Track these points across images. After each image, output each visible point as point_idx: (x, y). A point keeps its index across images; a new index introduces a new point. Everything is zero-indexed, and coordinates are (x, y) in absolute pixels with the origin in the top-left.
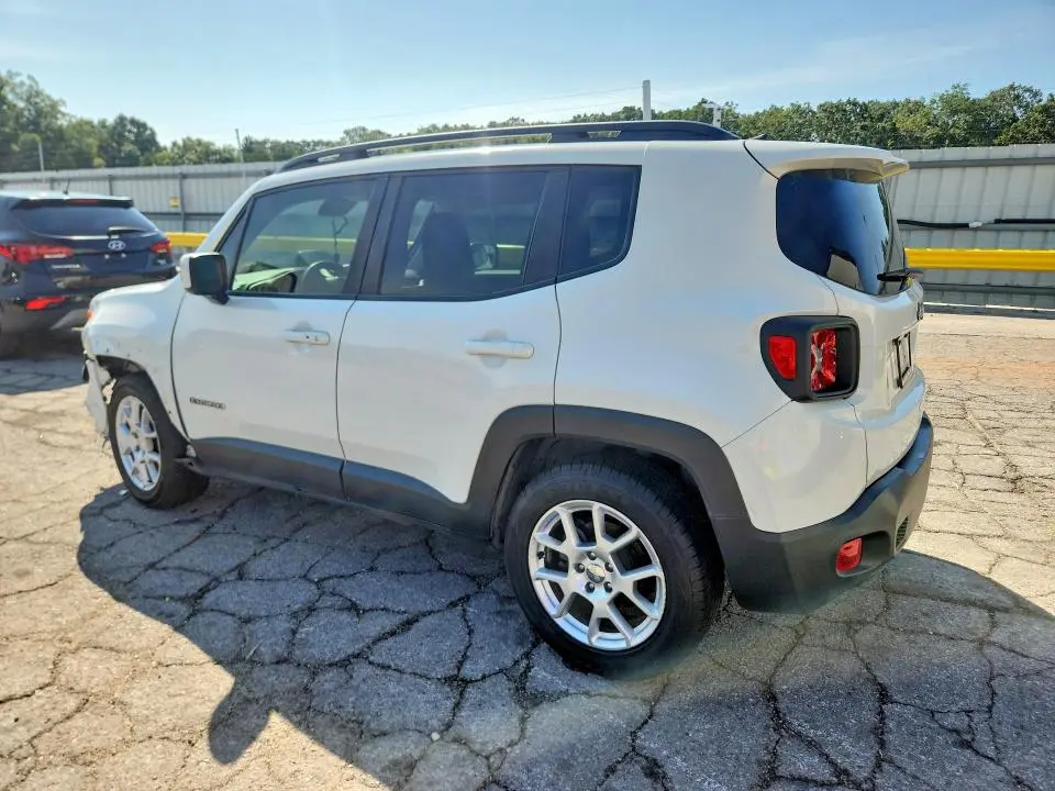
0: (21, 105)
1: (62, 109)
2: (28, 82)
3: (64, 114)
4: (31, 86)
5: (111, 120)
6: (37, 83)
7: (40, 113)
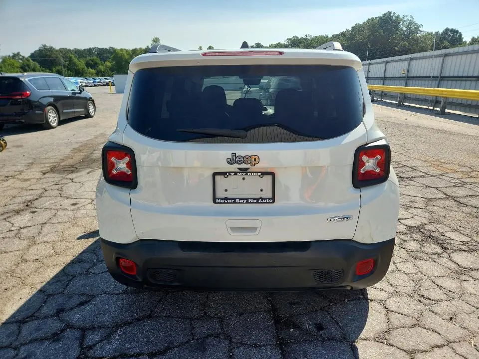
0: (405, 29)
1: (420, 29)
2: (410, 19)
3: (421, 31)
4: (411, 20)
5: (441, 31)
6: (413, 18)
7: (411, 32)
